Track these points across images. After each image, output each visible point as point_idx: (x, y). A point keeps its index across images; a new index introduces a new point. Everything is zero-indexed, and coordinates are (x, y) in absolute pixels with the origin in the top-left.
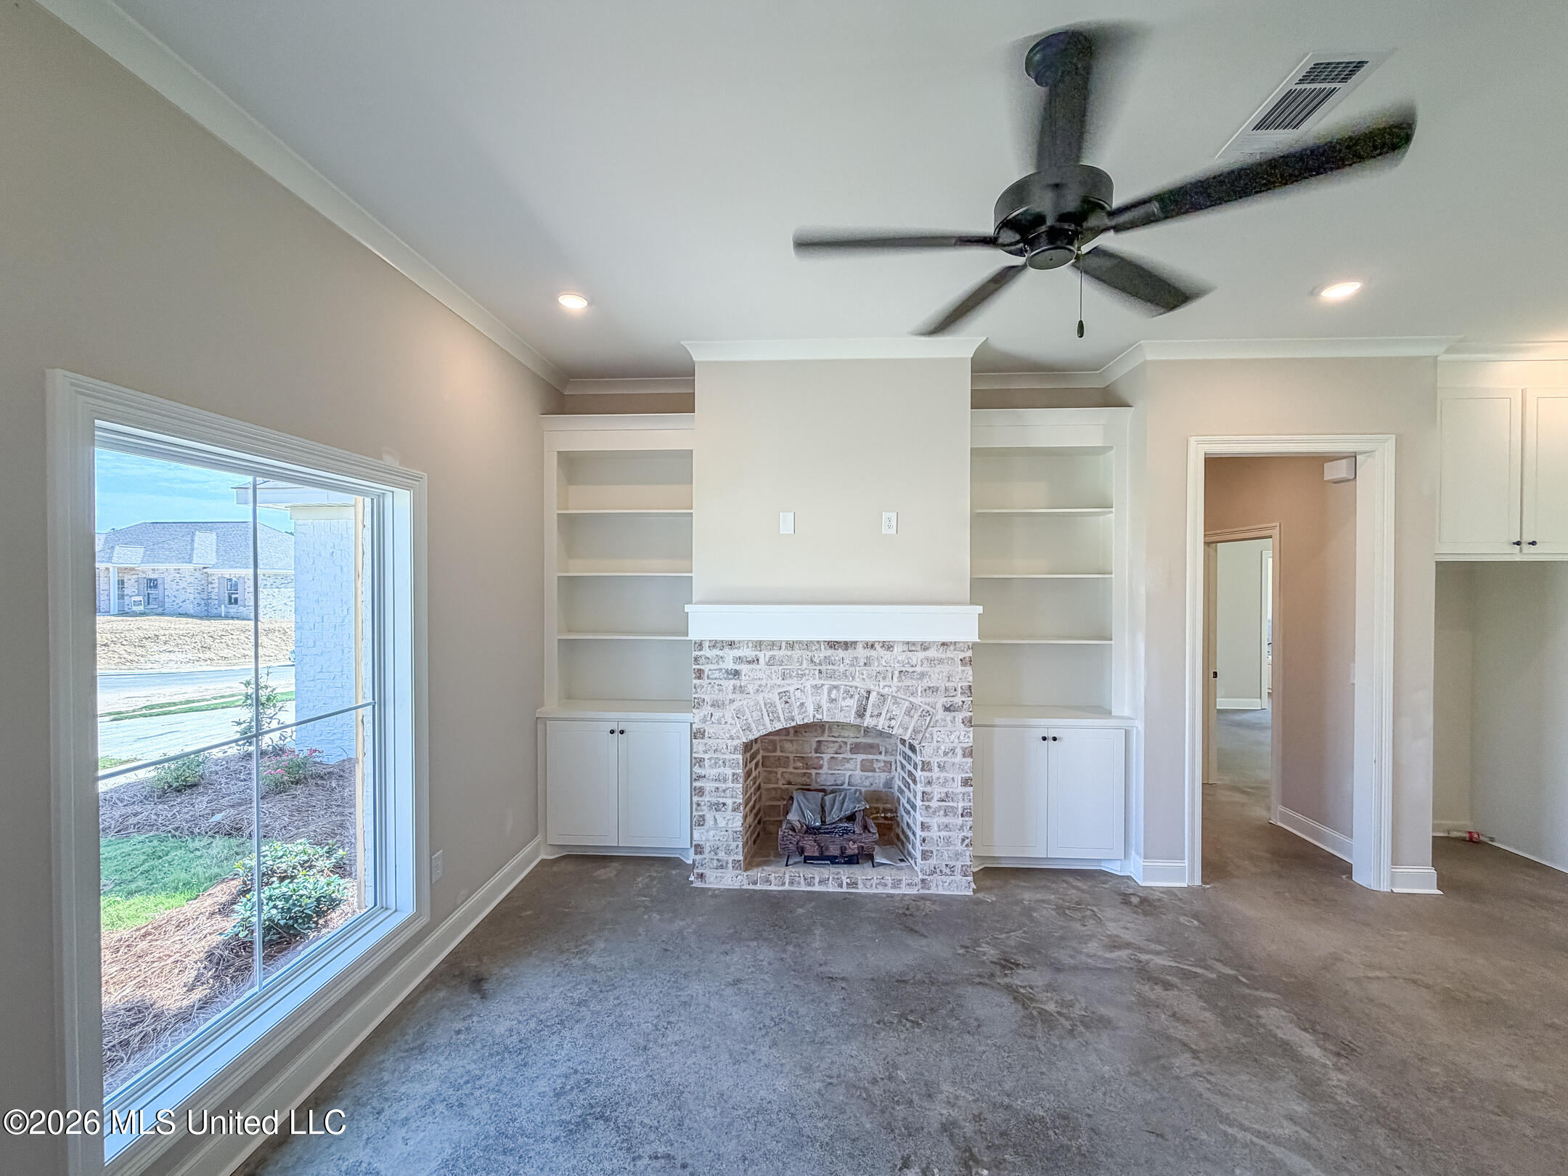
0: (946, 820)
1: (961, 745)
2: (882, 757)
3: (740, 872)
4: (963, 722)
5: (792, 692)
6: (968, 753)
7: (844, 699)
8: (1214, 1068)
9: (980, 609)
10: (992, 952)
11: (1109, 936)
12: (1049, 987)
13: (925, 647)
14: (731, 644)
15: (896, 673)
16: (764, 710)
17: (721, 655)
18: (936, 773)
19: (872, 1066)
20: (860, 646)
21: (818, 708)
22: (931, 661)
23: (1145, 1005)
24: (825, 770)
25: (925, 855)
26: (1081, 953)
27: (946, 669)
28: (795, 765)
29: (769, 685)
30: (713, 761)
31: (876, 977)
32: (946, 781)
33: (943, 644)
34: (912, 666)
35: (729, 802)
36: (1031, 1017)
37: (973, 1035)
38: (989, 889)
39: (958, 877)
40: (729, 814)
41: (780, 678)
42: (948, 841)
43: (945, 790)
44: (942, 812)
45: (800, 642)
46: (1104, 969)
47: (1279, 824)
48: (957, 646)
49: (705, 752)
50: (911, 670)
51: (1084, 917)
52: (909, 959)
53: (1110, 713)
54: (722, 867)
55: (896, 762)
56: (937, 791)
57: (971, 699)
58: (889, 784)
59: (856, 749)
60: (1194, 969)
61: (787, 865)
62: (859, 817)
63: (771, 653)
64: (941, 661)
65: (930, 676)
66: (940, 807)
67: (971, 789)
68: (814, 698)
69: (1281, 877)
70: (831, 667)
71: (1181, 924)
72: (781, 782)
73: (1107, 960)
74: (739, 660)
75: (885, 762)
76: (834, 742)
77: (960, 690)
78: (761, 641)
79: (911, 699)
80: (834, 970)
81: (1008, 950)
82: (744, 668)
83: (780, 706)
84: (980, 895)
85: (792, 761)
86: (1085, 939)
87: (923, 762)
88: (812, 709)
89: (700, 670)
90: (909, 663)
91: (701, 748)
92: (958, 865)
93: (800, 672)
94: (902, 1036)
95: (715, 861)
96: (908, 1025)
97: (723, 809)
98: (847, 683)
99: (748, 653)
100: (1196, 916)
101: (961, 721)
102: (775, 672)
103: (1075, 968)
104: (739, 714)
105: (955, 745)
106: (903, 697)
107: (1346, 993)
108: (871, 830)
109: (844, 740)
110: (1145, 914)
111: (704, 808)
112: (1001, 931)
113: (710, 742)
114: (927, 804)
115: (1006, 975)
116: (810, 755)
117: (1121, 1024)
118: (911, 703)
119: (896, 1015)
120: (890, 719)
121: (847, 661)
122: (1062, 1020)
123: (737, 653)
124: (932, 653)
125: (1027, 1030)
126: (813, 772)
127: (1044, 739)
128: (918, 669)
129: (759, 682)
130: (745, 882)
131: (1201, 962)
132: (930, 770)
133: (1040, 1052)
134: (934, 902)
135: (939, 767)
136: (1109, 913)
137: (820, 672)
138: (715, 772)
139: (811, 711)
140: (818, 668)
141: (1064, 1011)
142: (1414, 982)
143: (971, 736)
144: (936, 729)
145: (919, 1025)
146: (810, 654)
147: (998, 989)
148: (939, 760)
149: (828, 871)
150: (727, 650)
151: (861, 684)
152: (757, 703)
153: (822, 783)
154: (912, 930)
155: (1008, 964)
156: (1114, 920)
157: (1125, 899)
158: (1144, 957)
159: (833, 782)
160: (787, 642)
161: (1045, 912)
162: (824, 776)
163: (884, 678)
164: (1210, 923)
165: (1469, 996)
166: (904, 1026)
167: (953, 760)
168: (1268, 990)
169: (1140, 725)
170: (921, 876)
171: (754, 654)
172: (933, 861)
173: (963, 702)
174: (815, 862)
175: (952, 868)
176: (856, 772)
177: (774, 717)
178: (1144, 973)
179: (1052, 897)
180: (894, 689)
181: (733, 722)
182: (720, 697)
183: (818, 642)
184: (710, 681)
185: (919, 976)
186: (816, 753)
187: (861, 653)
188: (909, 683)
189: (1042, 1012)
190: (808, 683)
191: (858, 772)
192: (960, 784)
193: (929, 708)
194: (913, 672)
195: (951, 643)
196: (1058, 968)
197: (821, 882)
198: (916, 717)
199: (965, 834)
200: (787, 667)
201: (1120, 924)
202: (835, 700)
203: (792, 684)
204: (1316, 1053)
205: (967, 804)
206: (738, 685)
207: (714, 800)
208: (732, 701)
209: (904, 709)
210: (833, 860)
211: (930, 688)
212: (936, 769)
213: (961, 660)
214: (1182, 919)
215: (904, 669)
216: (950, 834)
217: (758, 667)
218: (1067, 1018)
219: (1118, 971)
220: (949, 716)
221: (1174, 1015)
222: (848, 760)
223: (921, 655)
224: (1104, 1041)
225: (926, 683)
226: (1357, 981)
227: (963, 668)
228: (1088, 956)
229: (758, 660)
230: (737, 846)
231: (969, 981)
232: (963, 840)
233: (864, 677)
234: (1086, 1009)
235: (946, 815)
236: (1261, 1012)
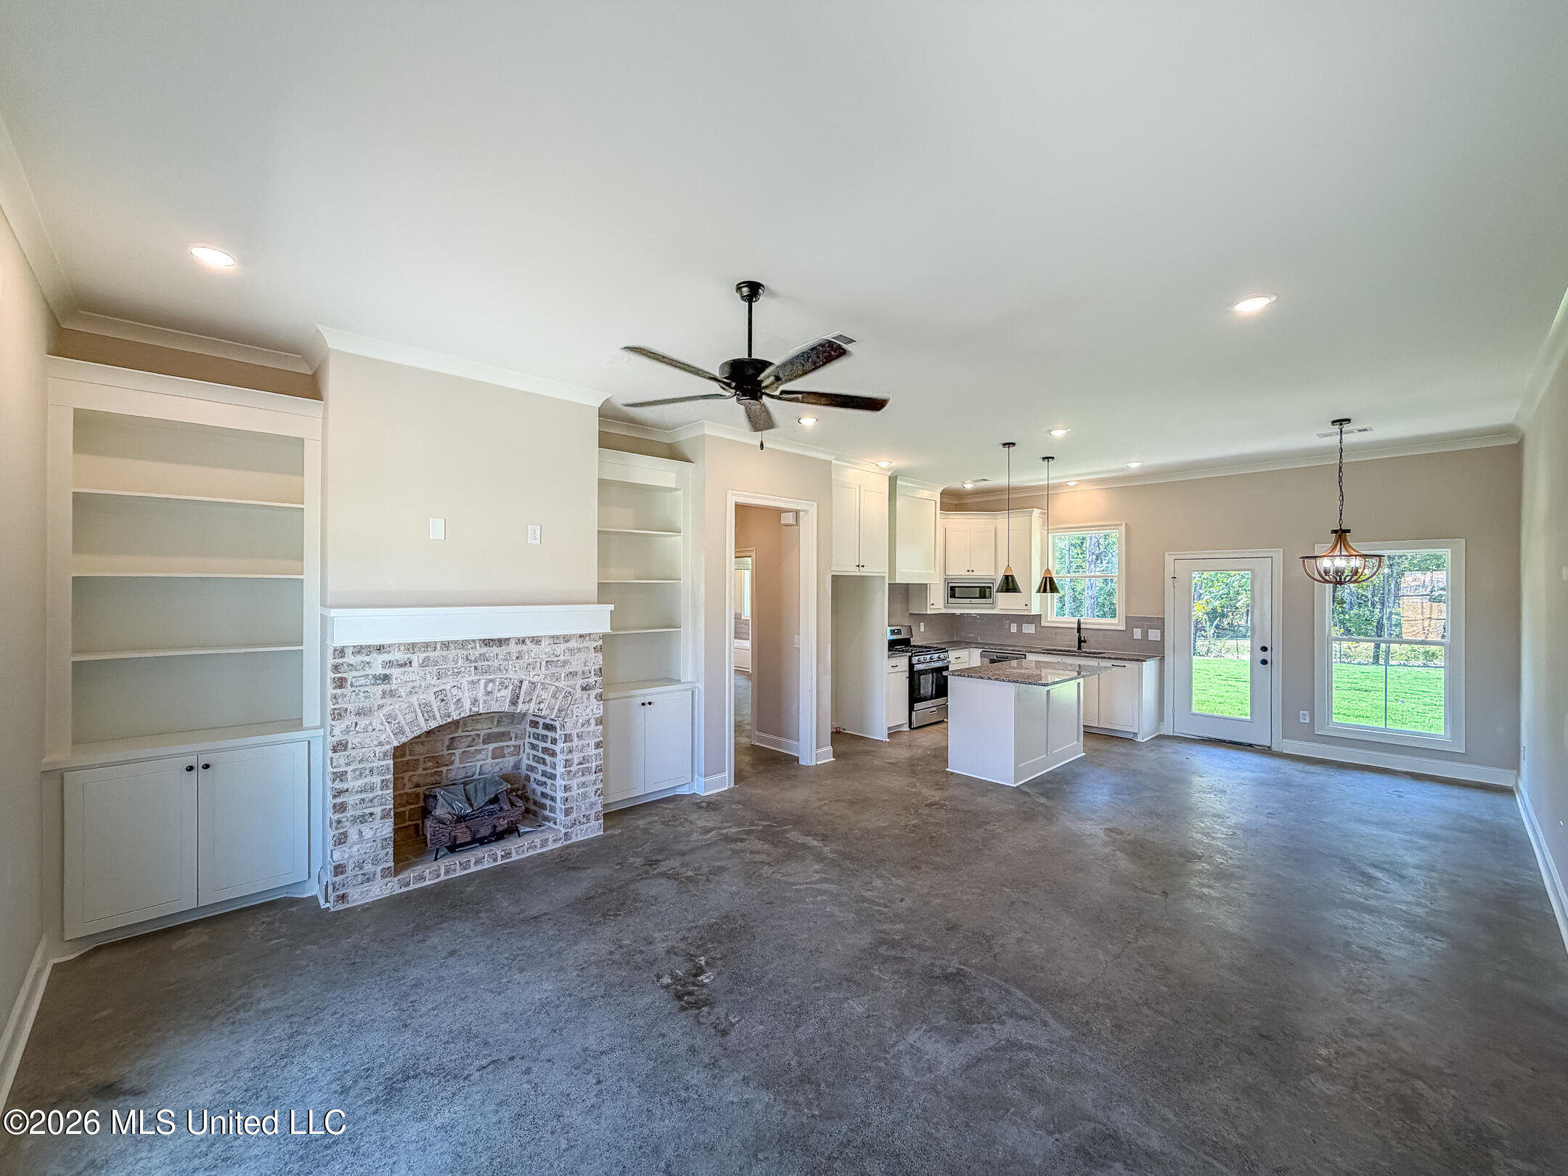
0: (583, 779)
1: (595, 716)
2: (513, 743)
3: (389, 879)
4: (596, 698)
5: (448, 690)
6: (599, 722)
7: (499, 690)
8: (780, 867)
9: (612, 607)
10: (638, 860)
11: (701, 827)
12: (683, 865)
13: (567, 639)
14: (380, 649)
15: (544, 663)
16: (419, 711)
17: (368, 660)
18: (576, 742)
19: (605, 948)
20: (512, 643)
21: (475, 702)
22: (571, 650)
23: (737, 853)
24: (457, 764)
25: (567, 812)
26: (691, 841)
27: (583, 656)
28: (424, 766)
29: (423, 686)
30: (358, 773)
31: (569, 903)
32: (583, 747)
33: (581, 636)
34: (557, 656)
35: (378, 811)
36: (682, 882)
37: (655, 905)
38: (613, 827)
39: (593, 823)
40: (377, 823)
41: (435, 678)
42: (585, 796)
43: (583, 754)
44: (580, 773)
45: (456, 642)
46: (708, 844)
47: (757, 744)
48: (592, 637)
49: (348, 764)
50: (555, 659)
51: (681, 823)
52: (585, 884)
53: (680, 681)
54: (368, 880)
55: (524, 745)
56: (576, 757)
57: (601, 678)
58: (517, 766)
59: (488, 739)
60: (751, 828)
61: (436, 859)
62: (503, 798)
63: (425, 655)
64: (579, 650)
65: (571, 663)
66: (579, 769)
67: (602, 750)
68: (470, 693)
69: (769, 771)
70: (486, 663)
71: (733, 809)
72: (408, 786)
73: (706, 840)
74: (390, 664)
75: (515, 746)
76: (467, 736)
77: (593, 672)
78: (413, 644)
79: (556, 684)
80: (534, 912)
81: (647, 855)
82: (395, 672)
83: (435, 705)
84: (609, 832)
85: (422, 763)
86: (689, 834)
87: (565, 735)
88: (469, 703)
89: (341, 678)
90: (554, 654)
91: (342, 761)
92: (593, 812)
93: (455, 671)
94: (613, 925)
95: (360, 877)
96: (612, 918)
97: (370, 819)
98: (501, 676)
99: (400, 656)
100: (739, 803)
101: (594, 697)
102: (429, 672)
103: (692, 850)
104: (390, 718)
105: (590, 716)
106: (550, 682)
107: (817, 814)
108: (518, 805)
109: (477, 732)
110: (714, 810)
111: (347, 824)
112: (637, 847)
113: (354, 753)
114: (568, 769)
115: (655, 869)
116: (441, 753)
117: (730, 866)
118: (556, 687)
119: (600, 917)
120: (539, 703)
121: (501, 657)
122: (699, 877)
123: (387, 657)
124: (572, 644)
125: (684, 889)
126: (444, 769)
127: (643, 704)
128: (562, 658)
129: (412, 685)
130: (397, 886)
131: (753, 824)
132: (571, 741)
133: (698, 896)
134: (578, 847)
135: (578, 737)
136: (694, 817)
137: (476, 668)
138: (361, 782)
139: (467, 705)
140: (473, 665)
141: (697, 872)
142: (838, 800)
143: (602, 708)
144: (575, 706)
145: (619, 915)
146: (465, 653)
147: (655, 877)
148: (577, 731)
149: (482, 852)
150: (374, 655)
151: (515, 676)
152: (411, 705)
153: (453, 778)
154: (574, 868)
155: (652, 863)
156: (699, 819)
157: (698, 806)
158: (724, 831)
159: (464, 775)
160: (443, 643)
161: (657, 828)
162: (455, 771)
163: (534, 669)
164: (746, 804)
165: (857, 799)
166: (610, 919)
167: (588, 729)
168: (786, 825)
169: (701, 686)
170: (564, 831)
171: (406, 657)
172: (574, 815)
173: (596, 681)
174: (464, 848)
175: (587, 817)
176: (488, 761)
177: (429, 715)
178: (728, 839)
179: (656, 818)
180: (542, 677)
181: (383, 728)
182: (367, 704)
183: (473, 641)
184: (354, 689)
185: (599, 891)
186: (448, 750)
187: (513, 648)
188: (553, 670)
189: (687, 878)
190: (465, 681)
191: (490, 761)
192: (593, 747)
193: (571, 690)
194: (558, 661)
195: (587, 635)
196: (683, 854)
197: (477, 862)
198: (560, 698)
199: (597, 787)
200: (443, 667)
201: (703, 820)
202: (491, 692)
203: (447, 683)
204: (815, 843)
205: (598, 763)
206: (388, 690)
207: (358, 813)
208: (381, 707)
209: (551, 693)
210: (482, 841)
211: (571, 673)
212: (575, 738)
213: (594, 648)
214: (733, 806)
215: (550, 659)
216: (586, 789)
217: (411, 669)
218: (702, 875)
219: (715, 843)
220: (585, 694)
221: (752, 852)
222: (479, 751)
223: (563, 646)
224: (726, 877)
225: (568, 669)
226: (818, 808)
227: (596, 655)
228: (695, 841)
229: (410, 662)
230: (387, 854)
231: (634, 881)
232: (596, 792)
233: (516, 669)
234: (709, 867)
235: (583, 775)
236: (788, 836)
